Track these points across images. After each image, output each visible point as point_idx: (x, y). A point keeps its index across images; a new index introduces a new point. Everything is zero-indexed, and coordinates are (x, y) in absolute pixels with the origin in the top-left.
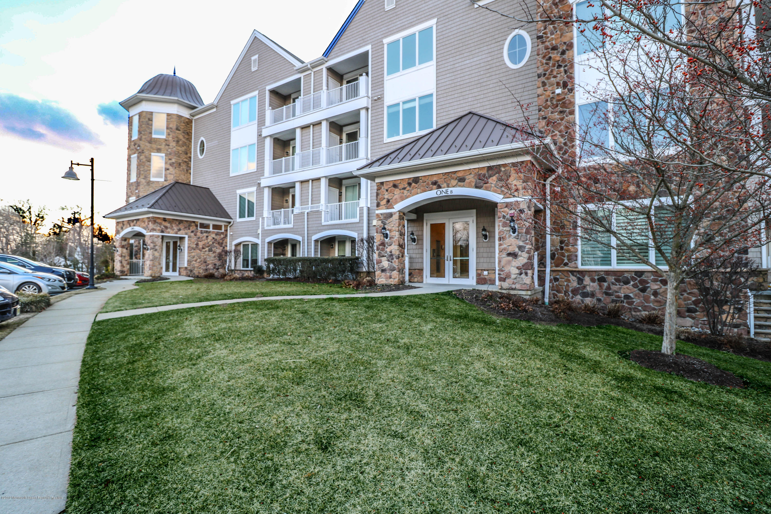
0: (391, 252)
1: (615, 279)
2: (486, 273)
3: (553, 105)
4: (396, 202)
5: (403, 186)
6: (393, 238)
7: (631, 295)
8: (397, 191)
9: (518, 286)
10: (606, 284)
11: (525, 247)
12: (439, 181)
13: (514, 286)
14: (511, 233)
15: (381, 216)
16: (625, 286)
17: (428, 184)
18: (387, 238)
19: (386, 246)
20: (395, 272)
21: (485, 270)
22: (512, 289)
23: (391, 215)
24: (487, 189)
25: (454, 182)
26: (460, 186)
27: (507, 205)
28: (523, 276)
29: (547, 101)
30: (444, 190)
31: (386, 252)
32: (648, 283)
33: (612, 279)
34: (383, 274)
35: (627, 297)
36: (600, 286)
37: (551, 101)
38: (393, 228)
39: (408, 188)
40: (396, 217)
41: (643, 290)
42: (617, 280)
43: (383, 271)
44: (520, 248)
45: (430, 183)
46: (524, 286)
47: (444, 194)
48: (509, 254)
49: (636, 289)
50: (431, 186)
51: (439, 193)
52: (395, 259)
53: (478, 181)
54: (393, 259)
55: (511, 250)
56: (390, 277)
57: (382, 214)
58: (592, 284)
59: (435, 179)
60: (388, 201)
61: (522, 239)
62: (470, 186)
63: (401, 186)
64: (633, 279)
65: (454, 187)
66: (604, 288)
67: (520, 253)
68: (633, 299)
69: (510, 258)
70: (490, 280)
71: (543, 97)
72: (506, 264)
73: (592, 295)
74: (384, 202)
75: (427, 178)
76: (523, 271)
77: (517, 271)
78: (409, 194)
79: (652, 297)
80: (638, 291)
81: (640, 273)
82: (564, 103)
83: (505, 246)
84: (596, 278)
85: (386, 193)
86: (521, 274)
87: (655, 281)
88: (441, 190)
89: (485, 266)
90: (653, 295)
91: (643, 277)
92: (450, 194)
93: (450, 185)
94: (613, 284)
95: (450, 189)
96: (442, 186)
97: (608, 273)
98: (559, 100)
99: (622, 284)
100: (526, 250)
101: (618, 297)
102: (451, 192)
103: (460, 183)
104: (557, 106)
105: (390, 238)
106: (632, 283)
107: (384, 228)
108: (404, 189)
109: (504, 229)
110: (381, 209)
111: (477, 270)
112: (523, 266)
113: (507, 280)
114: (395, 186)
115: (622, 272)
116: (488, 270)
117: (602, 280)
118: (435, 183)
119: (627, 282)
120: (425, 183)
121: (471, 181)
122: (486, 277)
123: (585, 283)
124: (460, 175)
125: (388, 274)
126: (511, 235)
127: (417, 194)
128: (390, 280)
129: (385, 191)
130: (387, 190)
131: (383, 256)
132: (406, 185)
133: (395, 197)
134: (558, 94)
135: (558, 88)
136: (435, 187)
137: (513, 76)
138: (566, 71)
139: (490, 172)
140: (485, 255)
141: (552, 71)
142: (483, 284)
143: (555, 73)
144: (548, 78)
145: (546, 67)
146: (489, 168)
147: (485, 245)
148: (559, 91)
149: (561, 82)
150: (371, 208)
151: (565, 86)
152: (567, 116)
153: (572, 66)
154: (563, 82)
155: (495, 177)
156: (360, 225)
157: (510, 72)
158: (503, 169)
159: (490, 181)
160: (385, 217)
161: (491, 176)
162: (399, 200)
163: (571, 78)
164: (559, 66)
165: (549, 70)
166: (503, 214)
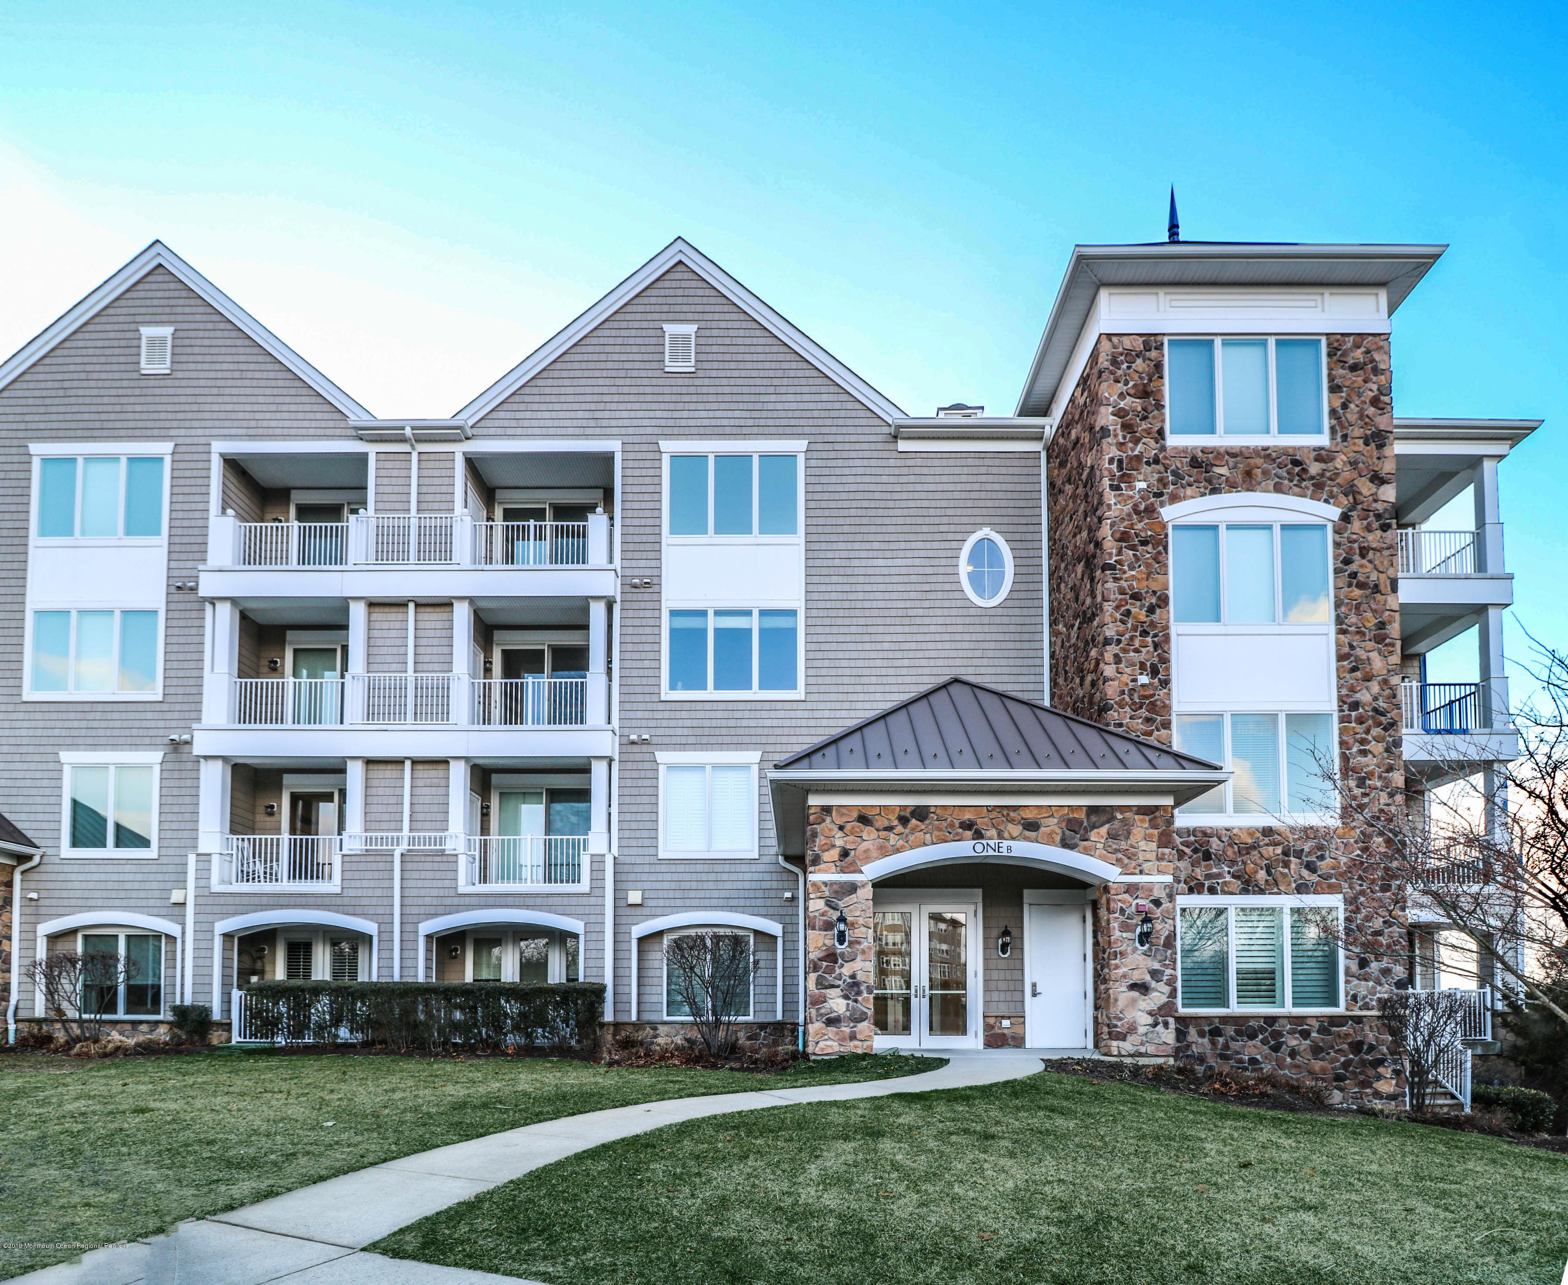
0: (853, 976)
1: (1236, 1031)
2: (1006, 1023)
3: (1134, 703)
4: (868, 859)
5: (886, 824)
6: (859, 943)
7: (1258, 1057)
8: (868, 833)
9: (1151, 1049)
10: (1221, 1040)
11: (1162, 973)
12: (979, 821)
13: (1143, 1050)
14: (1138, 945)
15: (824, 888)
16: (1250, 1043)
17: (952, 825)
18: (841, 942)
19: (840, 961)
20: (865, 1023)
21: (1003, 1017)
22: (1141, 1055)
23: (852, 888)
24: (1086, 851)
25: (1016, 830)
26: (1027, 839)
27: (1131, 889)
28: (1160, 1028)
29: (1123, 692)
30: (991, 843)
31: (839, 977)
32: (1283, 1036)
33: (1230, 1030)
34: (832, 1029)
35: (1253, 1061)
36: (1214, 1043)
37: (1131, 695)
38: (861, 921)
39: (900, 829)
40: (867, 893)
41: (1276, 1048)
42: (1239, 1033)
43: (832, 1021)
44: (1155, 974)
45: (957, 823)
46: (1162, 1048)
47: (991, 853)
48: (1133, 987)
49: (1266, 1047)
50: (960, 830)
51: (979, 848)
52: (865, 995)
53: (1067, 832)
54: (859, 993)
55: (1136, 977)
56: (853, 1036)
57: (825, 884)
58: (1200, 1040)
59: (968, 816)
60: (845, 853)
61: (1159, 957)
62: (1050, 841)
63: (881, 822)
64: (1262, 1030)
65: (1013, 839)
66: (1220, 1046)
67: (1153, 984)
68: (1260, 1063)
69: (1135, 994)
70: (1013, 1038)
71: (1116, 683)
72: (1127, 1006)
73: (1201, 1059)
74: (834, 854)
75: (949, 811)
76: (1160, 1019)
77: (1150, 1020)
78: (901, 842)
79: (1288, 1059)
80: (1268, 1051)
81: (1271, 1020)
82: (1153, 704)
83: (1125, 969)
84: (1207, 1029)
85: (840, 834)
86: (1155, 1025)
87: (1292, 1032)
88: (984, 842)
89: (1003, 1009)
90: (1290, 1055)
91: (1276, 1027)
92: (1005, 854)
93: (1006, 835)
94: (1233, 1039)
95: (1005, 844)
96: (988, 834)
97: (1225, 1020)
98: (1144, 697)
99: (1245, 1038)
100: (1165, 978)
101: (1241, 1061)
102: (1009, 849)
103: (1027, 833)
104: (1141, 708)
105: (851, 943)
106: (1260, 1037)
107: (842, 919)
108: (890, 829)
109: (1125, 935)
110: (826, 871)
111: (984, 1017)
112: (1160, 1009)
113: (1129, 1038)
114: (864, 820)
115: (1246, 1018)
116: (1009, 1018)
117: (1215, 1033)
118: (967, 826)
119: (1252, 1037)
120: (944, 824)
121: (1053, 832)
122: (1005, 1031)
123: (1190, 1039)
124: (1029, 815)
125: (847, 1029)
126: (1136, 949)
127: (925, 844)
128: (852, 1043)
129: (836, 829)
130: (841, 828)
131: (833, 986)
132: (896, 823)
133: (865, 845)
134: (1143, 686)
135: (1141, 674)
136: (969, 833)
137: (977, 620)
138: (1156, 646)
139: (1094, 818)
140: (1003, 986)
141: (1132, 638)
142: (998, 1047)
143: (1137, 643)
144: (1125, 651)
145: (1122, 628)
146: (1092, 810)
147: (1002, 965)
148: (1144, 679)
149: (1148, 664)
150: (621, 859)
151: (1154, 672)
152: (1158, 730)
153: (1167, 638)
154: (1152, 664)
155: (1104, 830)
156: (592, 901)
157: (972, 612)
158: (1119, 816)
159: (1093, 835)
160: (836, 892)
161: (1094, 827)
162: (875, 855)
163: (1165, 660)
164: (1145, 633)
165: (1127, 636)
166: (1120, 904)
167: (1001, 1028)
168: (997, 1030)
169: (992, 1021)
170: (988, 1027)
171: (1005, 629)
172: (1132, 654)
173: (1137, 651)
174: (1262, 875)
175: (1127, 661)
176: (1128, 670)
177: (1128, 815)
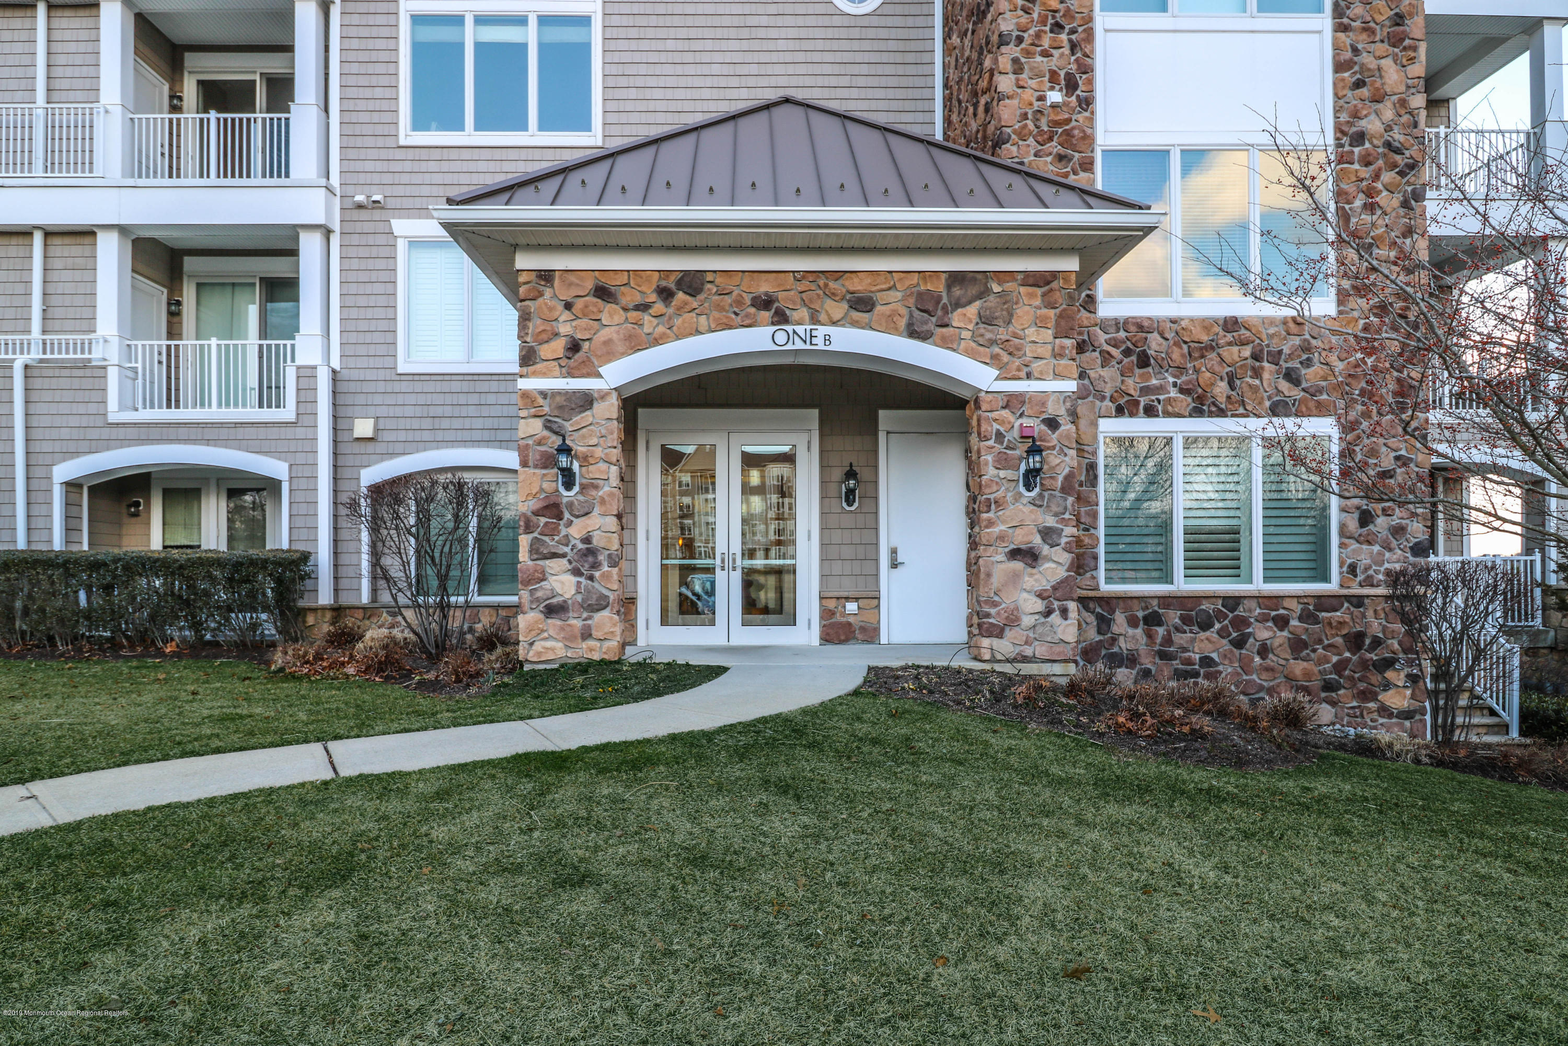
0: (587, 540)
1: (1182, 618)
2: (852, 607)
3: (1041, 133)
4: (610, 355)
5: (638, 299)
6: (596, 487)
7: (1214, 656)
8: (611, 314)
9: (1041, 650)
10: (1161, 631)
11: (1059, 532)
12: (781, 295)
13: (1028, 651)
14: (1022, 489)
15: (540, 401)
16: (1203, 635)
17: (739, 302)
18: (569, 485)
19: (567, 515)
20: (606, 613)
21: (847, 599)
22: (1025, 659)
23: (586, 401)
24: (947, 344)
25: (838, 309)
26: (855, 324)
27: (1013, 402)
28: (1055, 618)
29: (1025, 116)
30: (800, 329)
31: (566, 541)
32: (1249, 625)
33: (1174, 617)
34: (555, 622)
35: (1207, 661)
36: (1150, 636)
37: (1036, 120)
38: (599, 452)
39: (659, 307)
40: (610, 408)
41: (1239, 644)
42: (1186, 620)
43: (553, 610)
44: (1047, 534)
45: (748, 299)
46: (1057, 649)
47: (800, 345)
48: (1015, 554)
49: (1225, 641)
50: (752, 310)
51: (781, 337)
52: (606, 568)
53: (917, 313)
54: (595, 566)
55: (1020, 539)
56: (586, 634)
57: (544, 394)
58: (1131, 631)
59: (764, 287)
60: (574, 347)
61: (1055, 508)
62: (889, 327)
63: (630, 297)
64: (1220, 616)
65: (834, 323)
66: (1159, 640)
67: (1046, 550)
68: (1217, 664)
69: (1018, 565)
70: (863, 629)
71: (1015, 102)
72: (1005, 585)
73: (1131, 660)
74: (558, 347)
75: (736, 279)
76: (1056, 604)
77: (1040, 605)
78: (661, 329)
79: (1257, 659)
80: (1228, 647)
81: (1232, 602)
82: (1068, 133)
83: (1003, 527)
84: (1140, 614)
85: (566, 315)
86: (1048, 613)
87: (1263, 619)
88: (789, 328)
89: (848, 587)
90: (1259, 653)
91: (1240, 612)
92: (821, 347)
93: (823, 317)
94: (1177, 629)
95: (821, 331)
96: (795, 316)
97: (1167, 601)
98: (1057, 124)
99: (1196, 628)
100: (1064, 540)
101: (1189, 662)
102: (827, 339)
103: (856, 315)
104: (1051, 139)
105: (583, 488)
106: (1217, 626)
107: (565, 450)
108: (644, 307)
109: (1002, 474)
110: (544, 375)
111: (821, 598)
112: (1054, 588)
113: (1008, 633)
114: (603, 293)
115: (1198, 599)
116: (856, 599)
117: (1153, 620)
118: (765, 303)
119: (1205, 626)
120: (728, 300)
121: (895, 313)
122: (851, 620)
123: (1115, 629)
124: (856, 285)
125: (577, 623)
126: (1020, 495)
127: (698, 332)
128: (584, 645)
129: (561, 308)
130: (568, 306)
131: (554, 555)
132: (653, 297)
133: (604, 334)
134: (1054, 106)
135: (1052, 88)
136: (766, 315)
137: (843, 33)
138: (1073, 47)
139: (957, 292)
140: (847, 552)
141: (1038, 35)
142: (841, 642)
143: (1046, 42)
144: (1028, 54)
145: (1024, 19)
146: (956, 278)
147: (847, 521)
148: (1055, 96)
149: (1062, 73)
150: (345, 374)
151: (1071, 86)
152: (1075, 173)
153: (1090, 35)
154: (1068, 74)
155: (972, 310)
156: (300, 432)
157: (837, 21)
158: (996, 288)
159: (956, 318)
160: (561, 407)
161: (957, 305)
162: (620, 348)
163: (1087, 69)
164: (1058, 27)
165: (1031, 32)
166: (996, 426)
167: (844, 614)
168: (838, 618)
169: (831, 604)
170: (826, 614)
171: (882, 45)
172: (1039, 59)
173: (1046, 54)
174: (1221, 389)
175: (1031, 69)
176: (1033, 83)
177: (1009, 286)
